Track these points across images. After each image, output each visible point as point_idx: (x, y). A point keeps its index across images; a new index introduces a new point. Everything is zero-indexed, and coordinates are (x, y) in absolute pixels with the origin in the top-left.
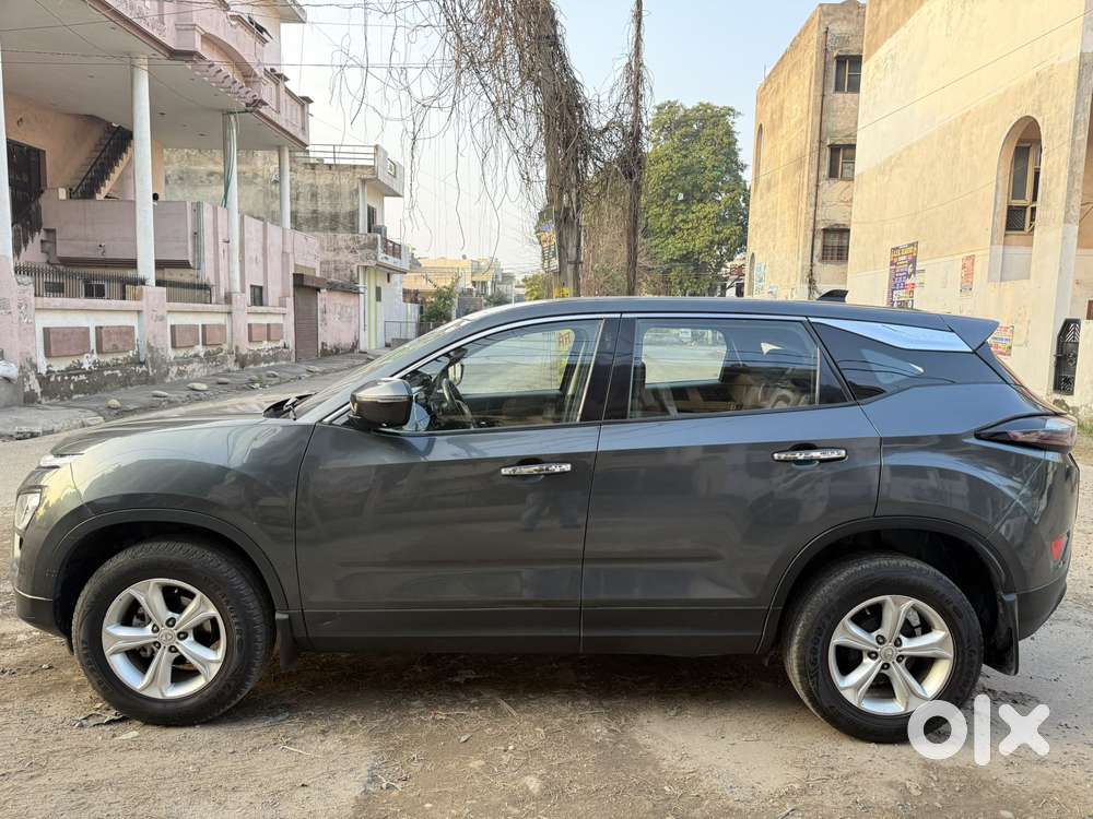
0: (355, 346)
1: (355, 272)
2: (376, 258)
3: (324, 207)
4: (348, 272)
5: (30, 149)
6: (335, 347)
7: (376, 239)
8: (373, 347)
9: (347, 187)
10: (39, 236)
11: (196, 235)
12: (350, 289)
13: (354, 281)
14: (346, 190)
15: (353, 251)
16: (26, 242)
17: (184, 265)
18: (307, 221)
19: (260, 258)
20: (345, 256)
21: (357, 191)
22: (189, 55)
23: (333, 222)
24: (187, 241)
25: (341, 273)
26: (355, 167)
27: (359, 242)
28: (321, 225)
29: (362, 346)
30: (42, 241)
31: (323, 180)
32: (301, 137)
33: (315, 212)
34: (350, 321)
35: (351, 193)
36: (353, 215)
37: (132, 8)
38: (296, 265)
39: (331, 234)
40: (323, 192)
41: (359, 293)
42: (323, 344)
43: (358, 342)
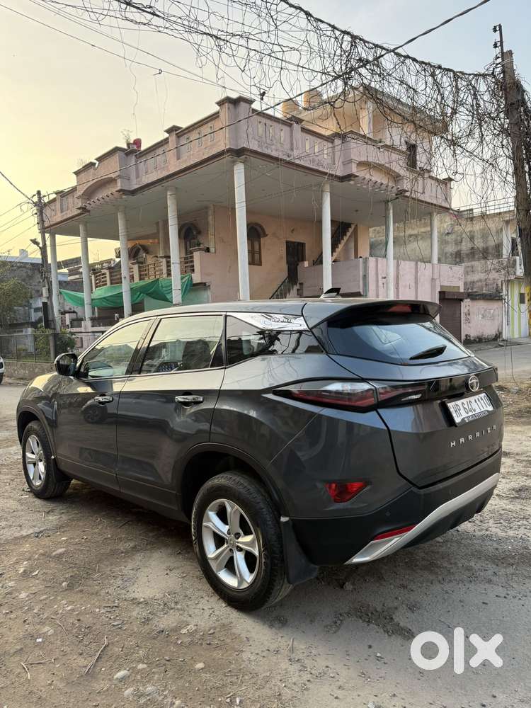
0: (498, 336)
1: (500, 285)
2: (515, 273)
3: (479, 244)
4: (495, 285)
5: (299, 244)
6: (478, 337)
7: (515, 261)
8: (516, 336)
9: (495, 229)
10: (296, 287)
11: (365, 277)
12: (495, 297)
13: (498, 291)
14: (494, 230)
15: (499, 271)
16: (289, 292)
17: (358, 294)
18: (467, 255)
19: (414, 285)
20: (494, 275)
21: (502, 229)
22: (349, 177)
23: (485, 254)
24: (359, 281)
25: (491, 287)
26: (500, 213)
27: (502, 264)
28: (477, 256)
29: (504, 336)
30: (298, 290)
31: (478, 226)
32: (444, 204)
33: (472, 248)
34: (493, 320)
35: (497, 232)
36: (499, 247)
37: (314, 161)
38: (441, 286)
39: (483, 262)
40: (478, 235)
41: (502, 300)
42: (466, 336)
43: (501, 333)
